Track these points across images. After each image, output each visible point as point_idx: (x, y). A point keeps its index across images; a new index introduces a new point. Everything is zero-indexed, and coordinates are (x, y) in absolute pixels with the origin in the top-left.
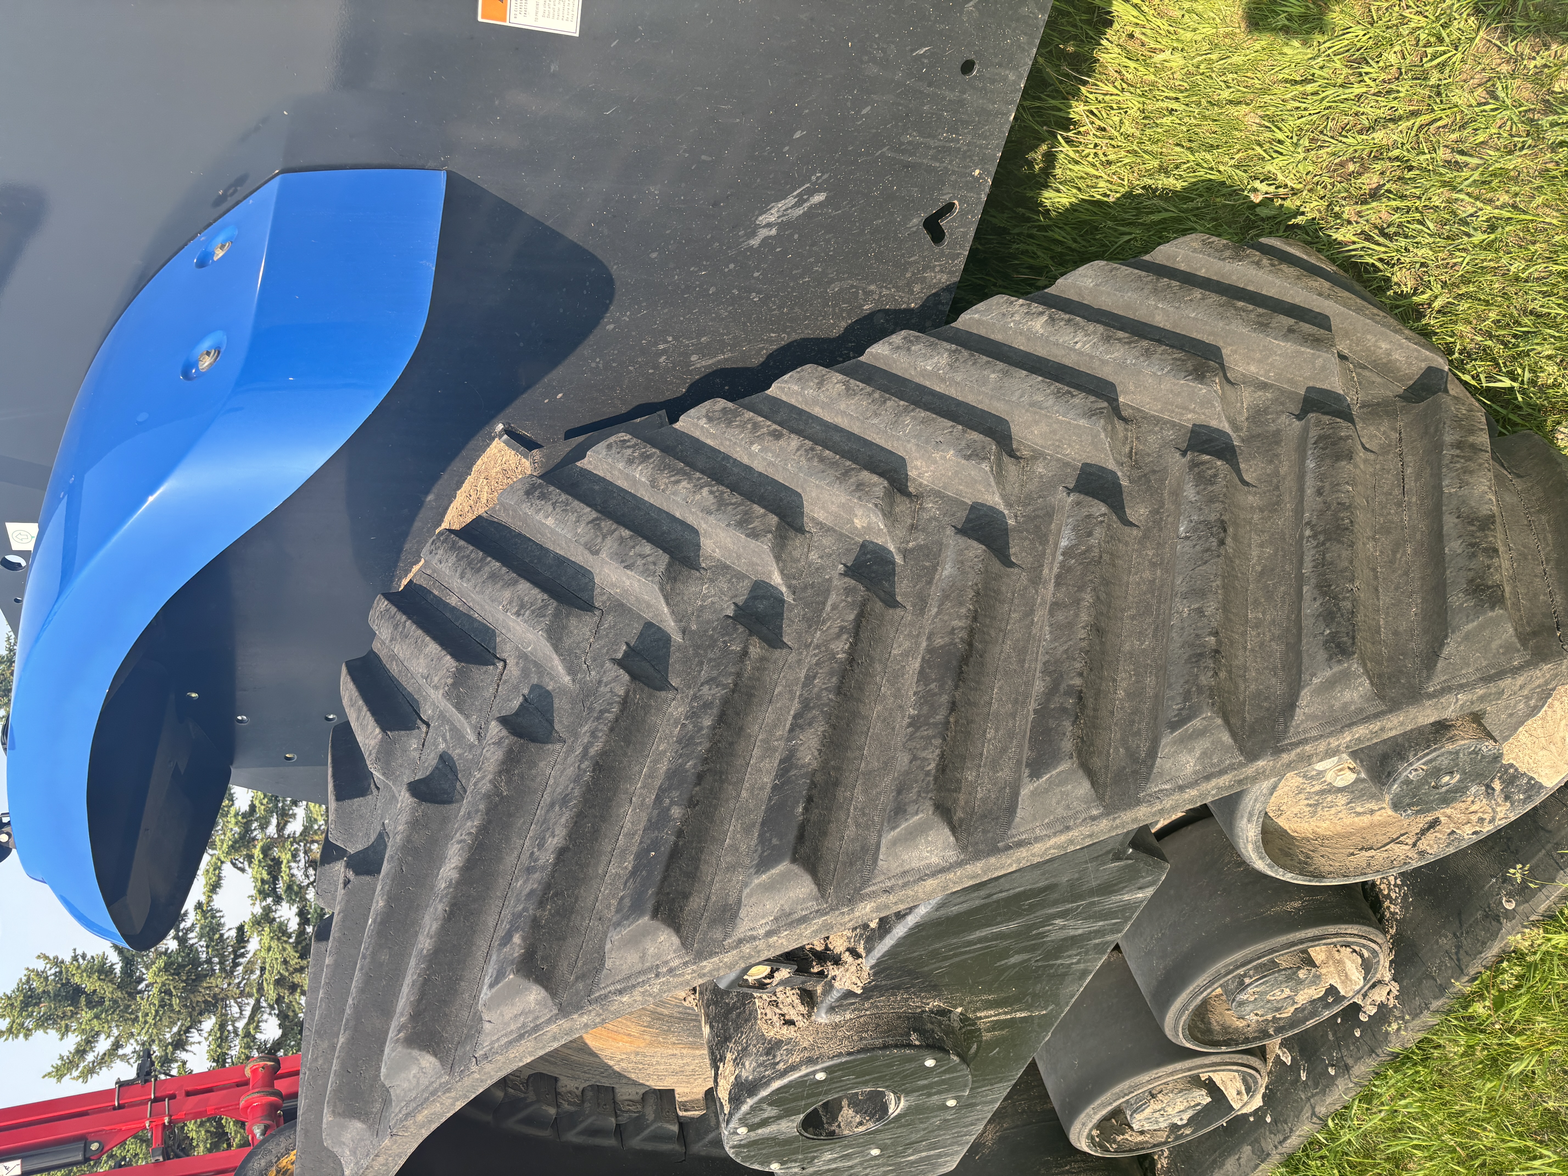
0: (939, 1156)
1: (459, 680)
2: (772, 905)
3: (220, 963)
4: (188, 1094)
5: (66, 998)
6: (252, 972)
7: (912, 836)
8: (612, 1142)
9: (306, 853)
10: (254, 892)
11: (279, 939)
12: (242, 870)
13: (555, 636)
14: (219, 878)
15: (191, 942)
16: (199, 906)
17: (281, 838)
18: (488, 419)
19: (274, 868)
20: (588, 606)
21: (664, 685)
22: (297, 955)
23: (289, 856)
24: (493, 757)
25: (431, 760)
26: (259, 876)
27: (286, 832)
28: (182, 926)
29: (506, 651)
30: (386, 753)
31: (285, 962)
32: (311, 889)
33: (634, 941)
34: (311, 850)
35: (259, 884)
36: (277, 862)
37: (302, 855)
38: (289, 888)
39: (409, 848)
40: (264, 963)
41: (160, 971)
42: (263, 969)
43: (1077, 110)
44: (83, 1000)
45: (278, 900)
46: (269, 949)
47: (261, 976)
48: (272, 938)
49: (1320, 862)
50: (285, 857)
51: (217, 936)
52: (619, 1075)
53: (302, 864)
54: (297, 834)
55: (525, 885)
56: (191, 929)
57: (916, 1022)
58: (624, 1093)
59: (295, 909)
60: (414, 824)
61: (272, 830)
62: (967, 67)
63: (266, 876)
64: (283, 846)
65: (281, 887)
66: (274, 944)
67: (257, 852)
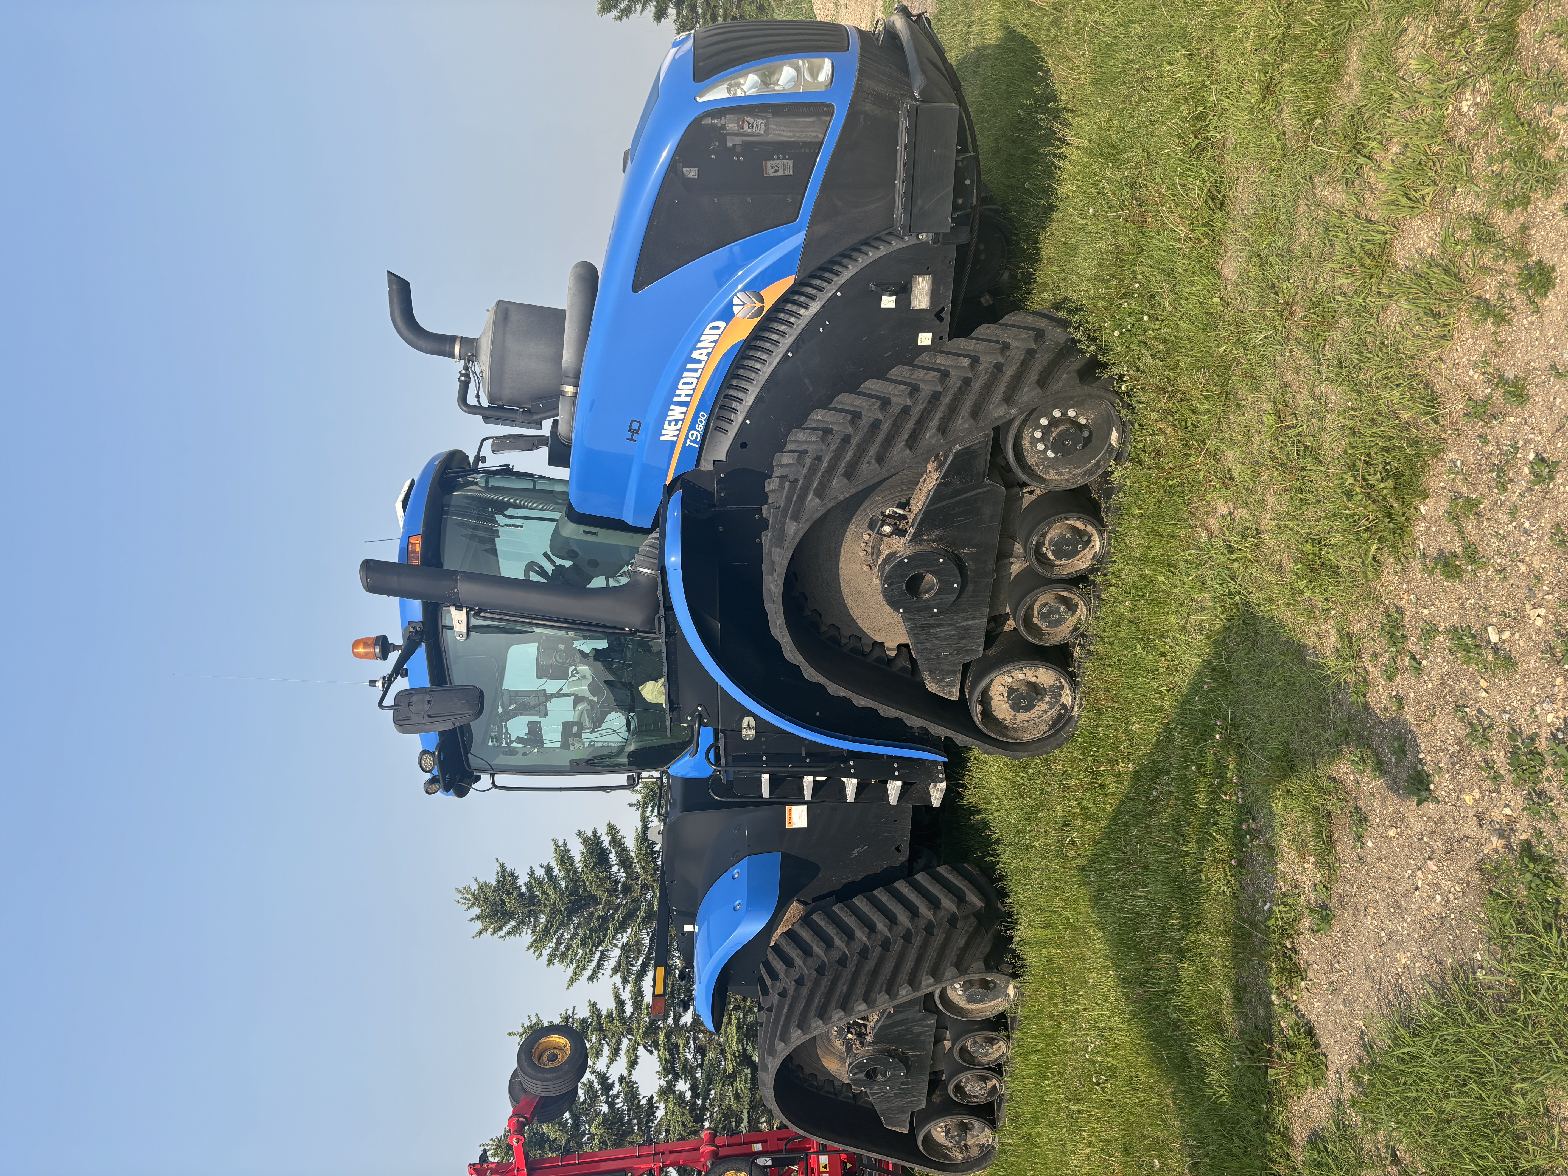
0: (918, 1100)
1: (787, 971)
2: (837, 1016)
3: (638, 1124)
4: (671, 1152)
5: (536, 1144)
6: (660, 1133)
7: (860, 1004)
8: (833, 1096)
9: (694, 1040)
10: (660, 1069)
11: (680, 1105)
12: (651, 1052)
13: (804, 962)
14: (637, 1057)
15: (617, 1106)
16: (622, 1079)
17: (678, 1028)
18: (793, 897)
19: (673, 1049)
20: (812, 956)
21: (824, 975)
22: (692, 1119)
23: (684, 1041)
24: (793, 988)
25: (782, 988)
26: (663, 1057)
27: (681, 1023)
28: (611, 1093)
29: (796, 964)
30: (773, 986)
31: (684, 1125)
32: (699, 1069)
33: (815, 1022)
34: (699, 1038)
35: (663, 1062)
36: (677, 1046)
37: (692, 1042)
38: (684, 1067)
39: (778, 1006)
40: (669, 1126)
41: (599, 1125)
42: (668, 1131)
43: (966, 782)
44: (547, 1146)
45: (677, 1077)
46: (673, 1113)
47: (667, 1136)
48: (675, 1104)
49: (969, 1015)
50: (681, 1042)
51: (636, 1102)
52: (834, 1077)
53: (692, 1049)
54: (689, 1025)
55: (798, 1012)
56: (617, 1096)
57: (888, 1051)
58: (836, 1083)
59: (688, 1085)
60: (779, 1001)
61: (670, 1021)
62: (895, 821)
63: (668, 1057)
64: (680, 1033)
65: (678, 1067)
66: (676, 1109)
67: (662, 1037)
